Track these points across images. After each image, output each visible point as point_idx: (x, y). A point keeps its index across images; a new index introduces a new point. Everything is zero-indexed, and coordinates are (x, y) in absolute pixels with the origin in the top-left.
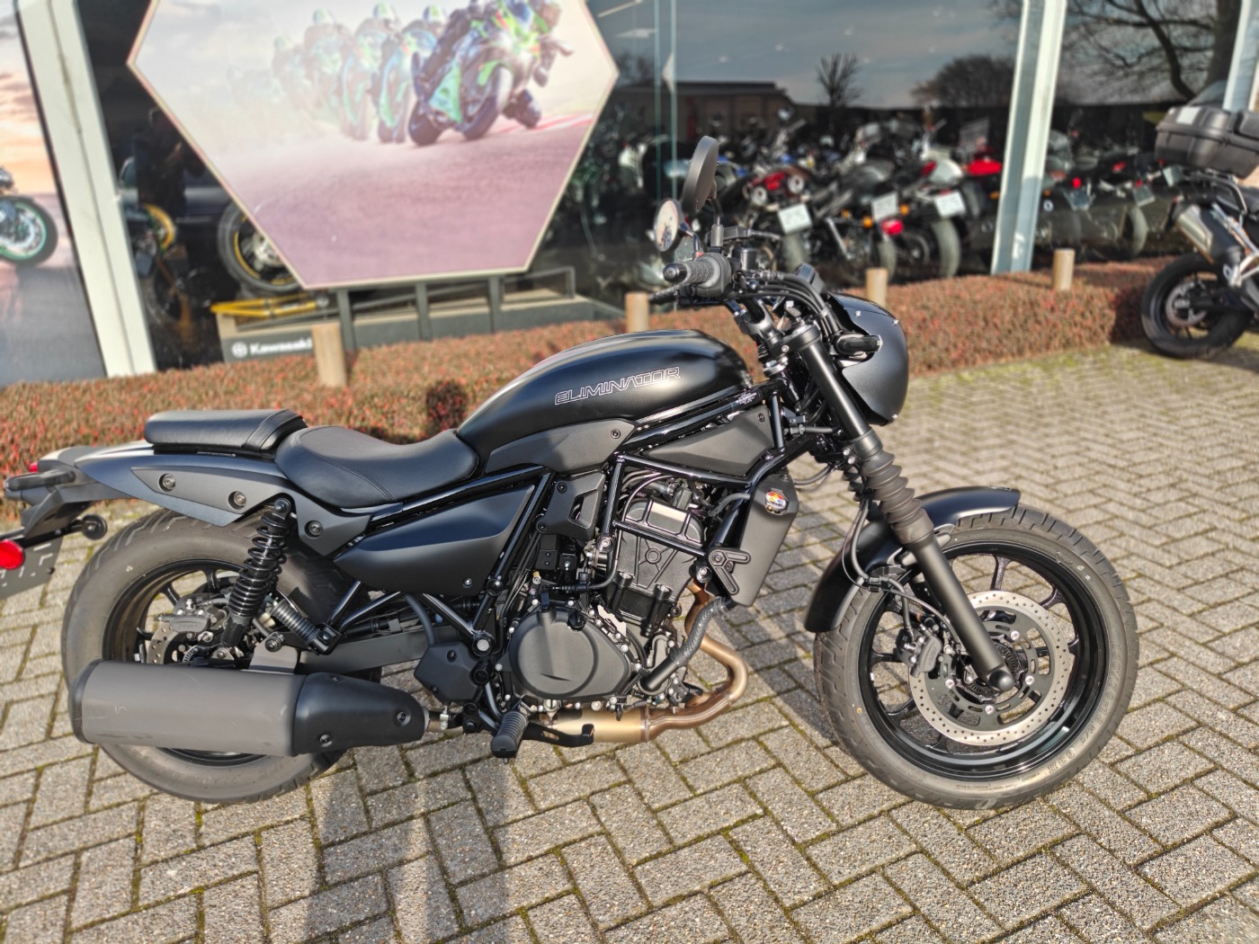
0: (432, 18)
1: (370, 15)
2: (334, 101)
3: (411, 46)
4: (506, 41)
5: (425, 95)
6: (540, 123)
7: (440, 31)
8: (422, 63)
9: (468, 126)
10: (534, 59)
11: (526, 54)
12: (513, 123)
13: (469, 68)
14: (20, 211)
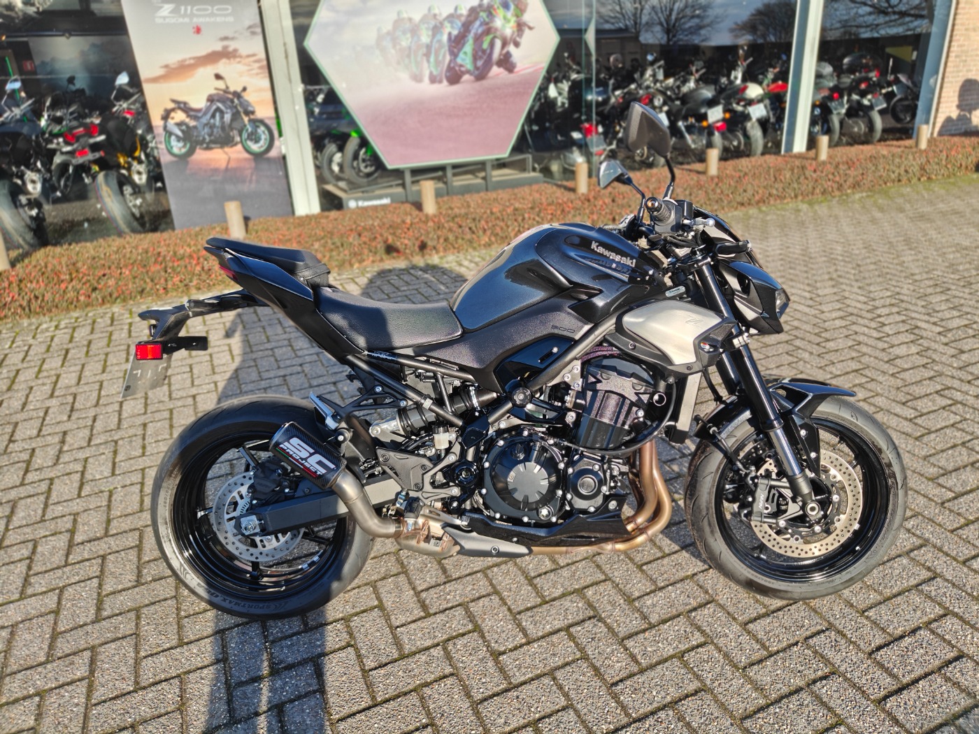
0: (459, 12)
1: (426, 12)
2: (407, 61)
3: (448, 28)
4: (498, 23)
5: (454, 55)
6: (516, 70)
7: (463, 19)
8: (453, 37)
9: (477, 72)
10: (513, 32)
11: (509, 31)
12: (501, 70)
13: (478, 39)
14: (258, 127)
